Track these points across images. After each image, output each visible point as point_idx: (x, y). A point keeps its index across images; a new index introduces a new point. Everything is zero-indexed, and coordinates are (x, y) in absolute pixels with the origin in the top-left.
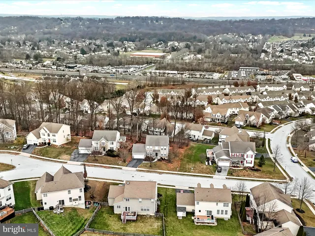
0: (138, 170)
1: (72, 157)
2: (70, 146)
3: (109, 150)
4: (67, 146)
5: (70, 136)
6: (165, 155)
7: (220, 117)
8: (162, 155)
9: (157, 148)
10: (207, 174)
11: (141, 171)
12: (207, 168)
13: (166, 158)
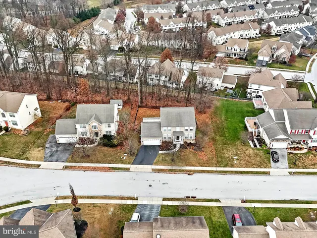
0: (155, 171)
1: (48, 151)
2: (41, 129)
3: (104, 135)
4: (37, 130)
5: (39, 110)
6: (191, 137)
7: (238, 50)
8: (186, 137)
9: (178, 129)
10: (259, 166)
11: (160, 171)
12: (256, 155)
13: (192, 142)
